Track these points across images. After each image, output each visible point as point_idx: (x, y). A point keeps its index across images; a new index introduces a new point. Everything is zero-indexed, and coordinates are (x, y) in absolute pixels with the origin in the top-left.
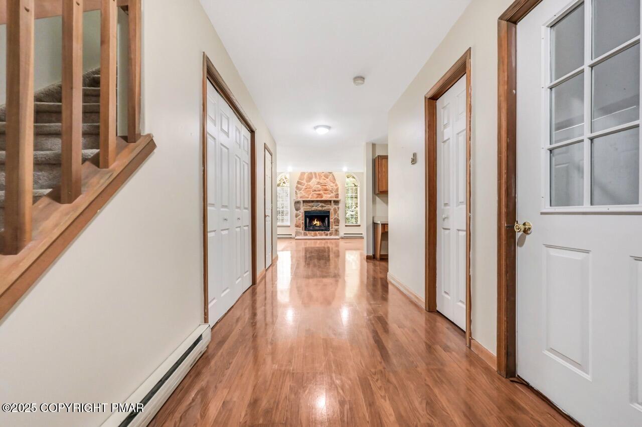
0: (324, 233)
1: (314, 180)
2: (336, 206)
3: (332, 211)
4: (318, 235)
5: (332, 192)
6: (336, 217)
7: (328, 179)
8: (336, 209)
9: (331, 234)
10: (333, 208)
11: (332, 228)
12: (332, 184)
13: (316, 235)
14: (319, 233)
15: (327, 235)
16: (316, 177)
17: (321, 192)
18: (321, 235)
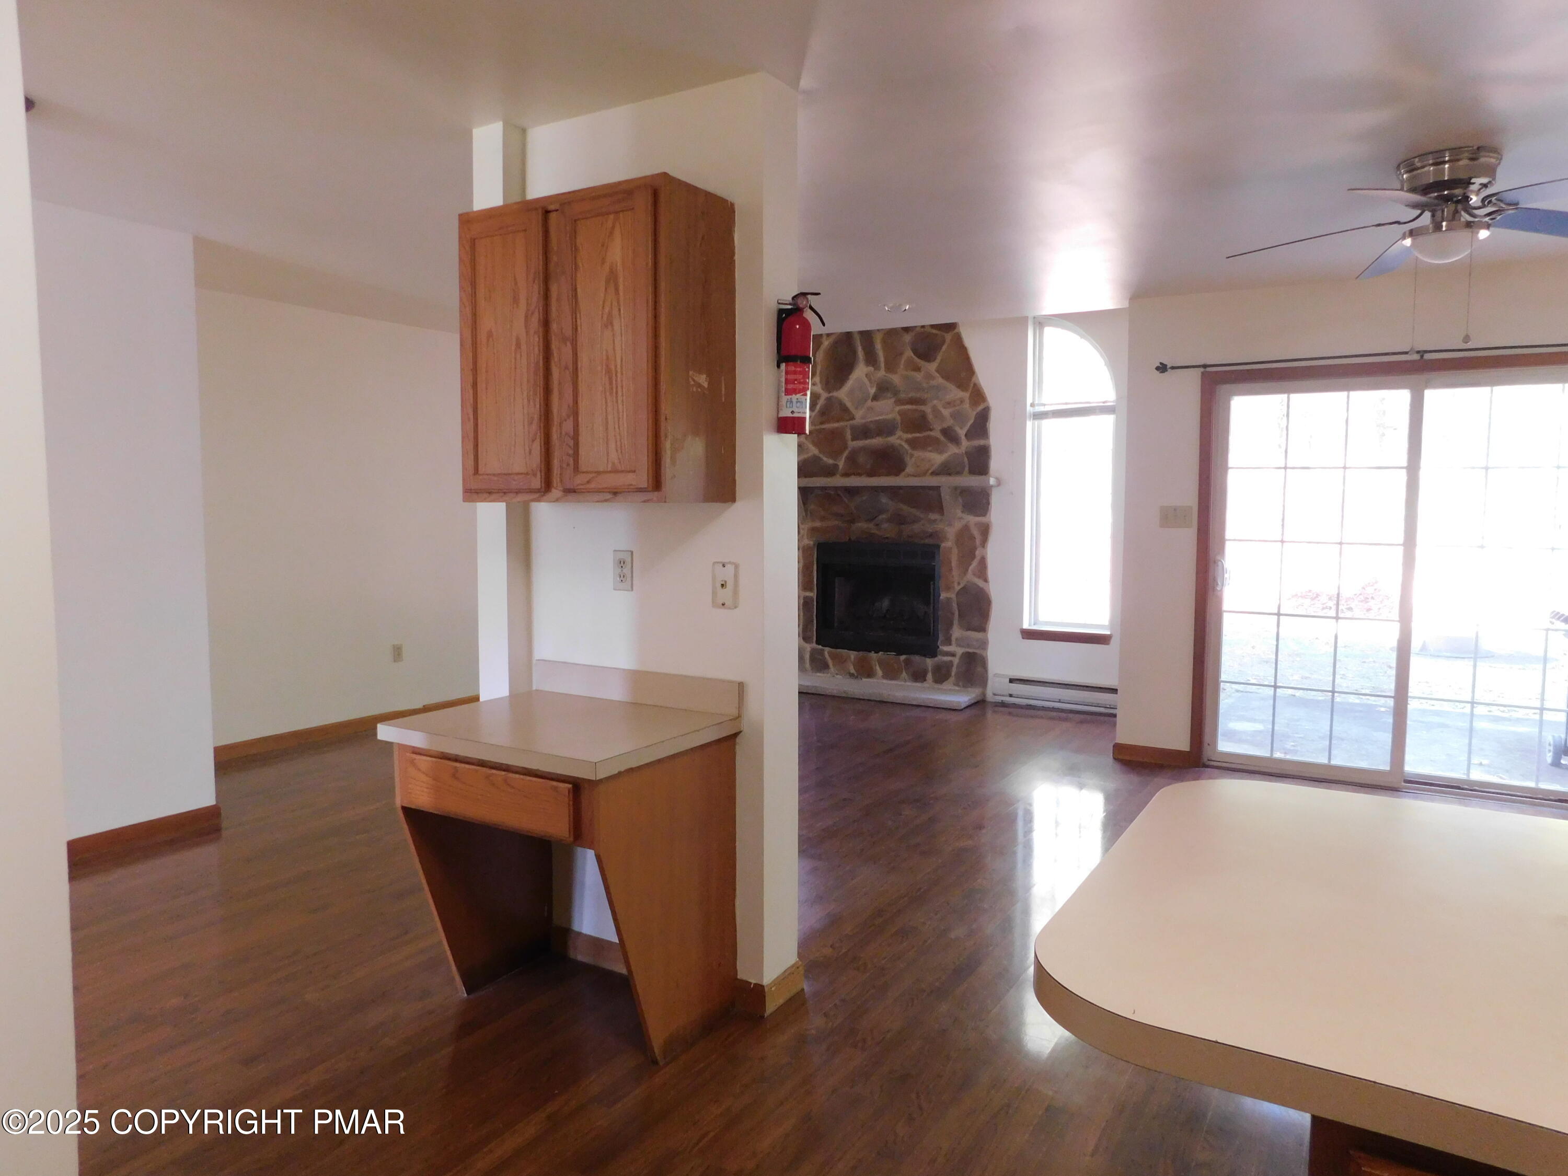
0: (908, 663)
1: (861, 371)
2: (972, 520)
3: (948, 544)
4: (879, 672)
5: (954, 439)
6: (970, 577)
7: (932, 367)
8: (972, 538)
9: (941, 675)
10: (958, 525)
11: (948, 641)
12: (955, 393)
13: (865, 671)
14: (881, 663)
15: (919, 676)
16: (871, 359)
17: (898, 439)
18: (891, 673)
